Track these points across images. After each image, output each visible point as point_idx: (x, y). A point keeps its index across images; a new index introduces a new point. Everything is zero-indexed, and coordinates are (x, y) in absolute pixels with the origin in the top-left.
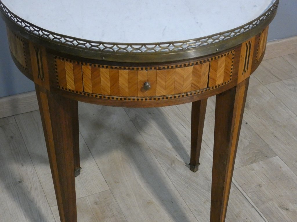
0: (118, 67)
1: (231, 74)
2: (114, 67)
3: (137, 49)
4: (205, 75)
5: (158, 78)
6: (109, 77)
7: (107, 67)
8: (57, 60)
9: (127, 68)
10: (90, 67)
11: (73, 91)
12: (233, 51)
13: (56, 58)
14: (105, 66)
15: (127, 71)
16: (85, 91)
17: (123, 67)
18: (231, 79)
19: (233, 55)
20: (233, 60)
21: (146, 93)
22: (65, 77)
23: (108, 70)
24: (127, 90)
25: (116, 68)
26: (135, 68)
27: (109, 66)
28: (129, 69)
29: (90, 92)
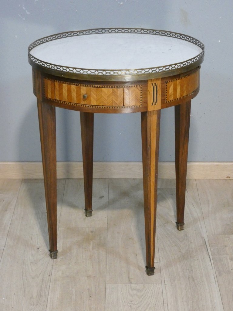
0: (71, 83)
1: (141, 101)
2: (69, 83)
3: (78, 71)
4: (121, 96)
5: (92, 93)
6: (67, 90)
7: (66, 83)
8: (45, 79)
9: (75, 84)
10: (58, 83)
11: (51, 99)
12: (140, 85)
13: (44, 78)
14: (65, 82)
15: (76, 86)
16: (56, 99)
17: (73, 84)
18: (141, 105)
19: (141, 88)
20: (141, 92)
21: (85, 102)
22: (48, 90)
23: (66, 85)
24: (75, 99)
25: (70, 84)
26: (80, 85)
27: (67, 83)
28: (76, 85)
29: (58, 99)
